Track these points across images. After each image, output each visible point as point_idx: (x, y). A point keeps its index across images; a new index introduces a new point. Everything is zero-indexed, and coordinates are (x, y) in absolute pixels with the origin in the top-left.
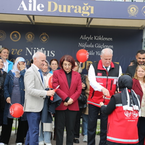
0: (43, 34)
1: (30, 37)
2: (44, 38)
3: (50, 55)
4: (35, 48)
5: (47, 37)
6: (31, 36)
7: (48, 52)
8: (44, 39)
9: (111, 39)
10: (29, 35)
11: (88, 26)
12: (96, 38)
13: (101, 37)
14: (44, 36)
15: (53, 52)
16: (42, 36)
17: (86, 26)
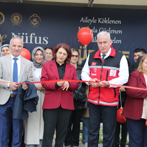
0: (33, 16)
1: (16, 19)
2: (35, 20)
3: (42, 42)
4: (23, 34)
5: (38, 19)
6: (19, 18)
7: (40, 38)
8: (35, 22)
9: (119, 22)
10: (15, 17)
11: (90, 5)
12: (101, 21)
13: (107, 19)
14: (35, 18)
15: (46, 39)
16: (32, 18)
17: (88, 6)
